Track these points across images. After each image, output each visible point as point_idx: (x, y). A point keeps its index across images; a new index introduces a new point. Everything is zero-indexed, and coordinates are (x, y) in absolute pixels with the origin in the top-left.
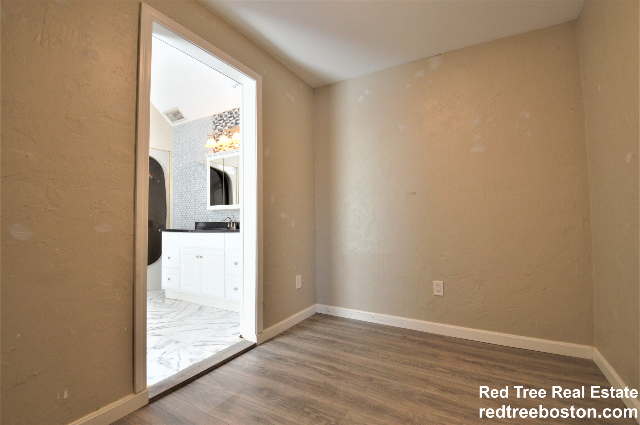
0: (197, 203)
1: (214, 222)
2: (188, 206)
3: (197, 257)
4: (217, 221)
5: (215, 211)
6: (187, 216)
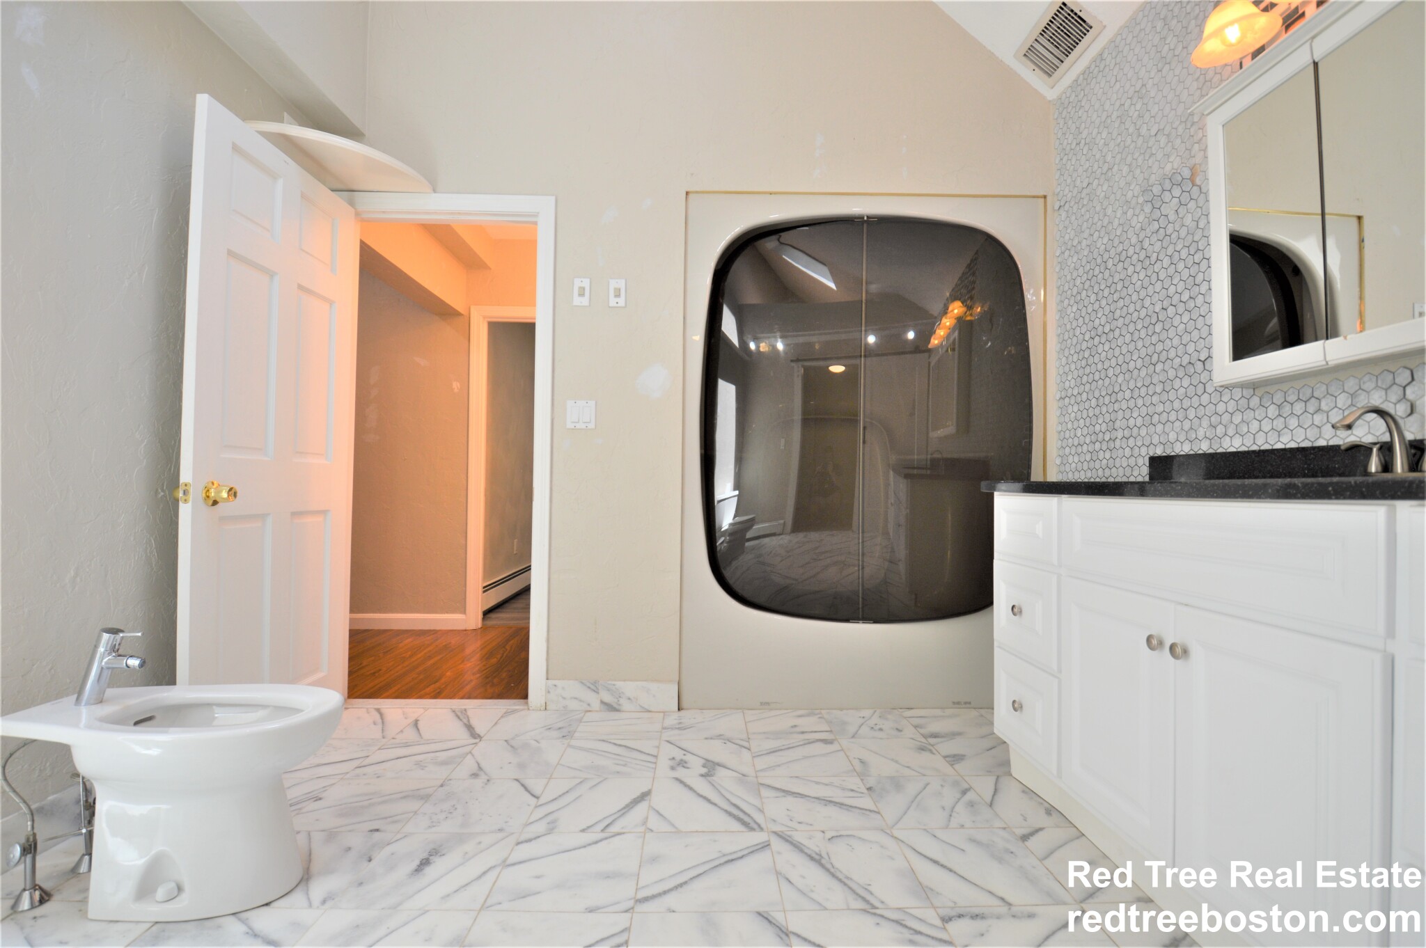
0: (1159, 367)
1: (1255, 448)
2: (1117, 389)
3: (1153, 643)
4: (1279, 446)
5: (1255, 386)
6: (1114, 434)
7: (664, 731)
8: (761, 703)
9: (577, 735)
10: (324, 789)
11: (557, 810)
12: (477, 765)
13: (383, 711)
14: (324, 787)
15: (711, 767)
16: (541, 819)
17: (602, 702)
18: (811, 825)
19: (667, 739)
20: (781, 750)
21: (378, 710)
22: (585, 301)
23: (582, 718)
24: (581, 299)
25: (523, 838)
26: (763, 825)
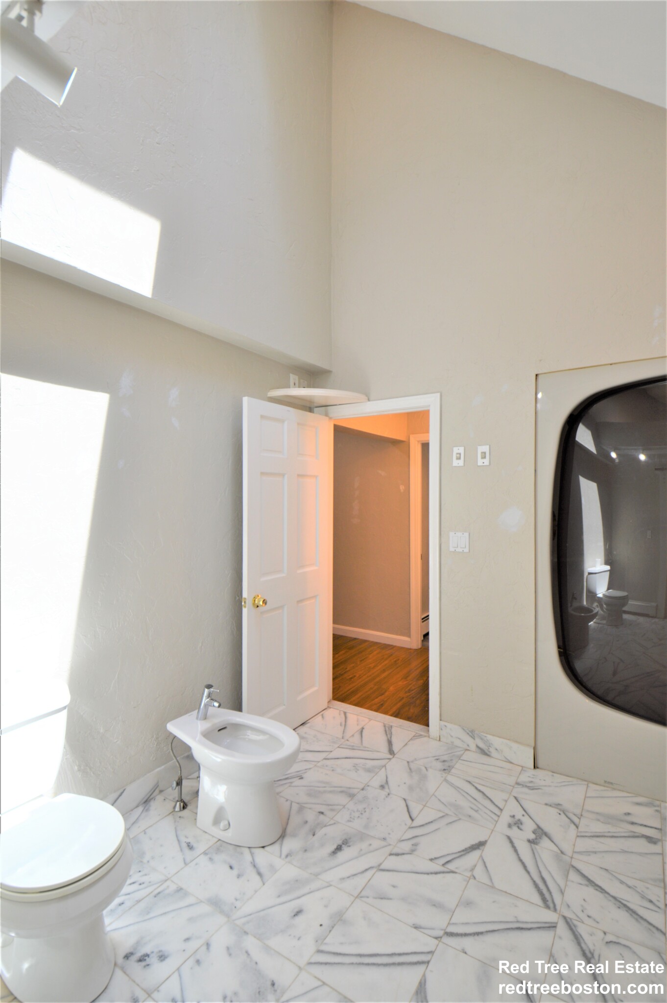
7: (516, 786)
8: (605, 782)
9: (453, 771)
10: (306, 771)
11: (421, 836)
12: (385, 778)
13: (348, 715)
14: (306, 769)
15: (540, 833)
16: (409, 839)
17: (477, 746)
18: (598, 922)
19: (516, 795)
20: (605, 836)
21: (345, 713)
22: (461, 463)
23: (462, 755)
24: (458, 461)
25: (396, 851)
26: (558, 907)
